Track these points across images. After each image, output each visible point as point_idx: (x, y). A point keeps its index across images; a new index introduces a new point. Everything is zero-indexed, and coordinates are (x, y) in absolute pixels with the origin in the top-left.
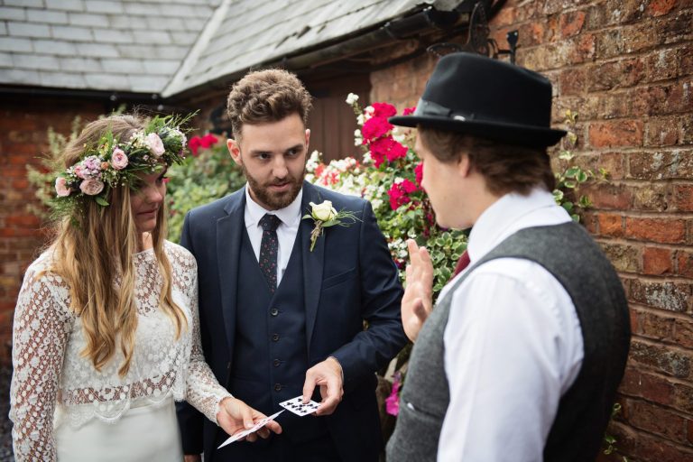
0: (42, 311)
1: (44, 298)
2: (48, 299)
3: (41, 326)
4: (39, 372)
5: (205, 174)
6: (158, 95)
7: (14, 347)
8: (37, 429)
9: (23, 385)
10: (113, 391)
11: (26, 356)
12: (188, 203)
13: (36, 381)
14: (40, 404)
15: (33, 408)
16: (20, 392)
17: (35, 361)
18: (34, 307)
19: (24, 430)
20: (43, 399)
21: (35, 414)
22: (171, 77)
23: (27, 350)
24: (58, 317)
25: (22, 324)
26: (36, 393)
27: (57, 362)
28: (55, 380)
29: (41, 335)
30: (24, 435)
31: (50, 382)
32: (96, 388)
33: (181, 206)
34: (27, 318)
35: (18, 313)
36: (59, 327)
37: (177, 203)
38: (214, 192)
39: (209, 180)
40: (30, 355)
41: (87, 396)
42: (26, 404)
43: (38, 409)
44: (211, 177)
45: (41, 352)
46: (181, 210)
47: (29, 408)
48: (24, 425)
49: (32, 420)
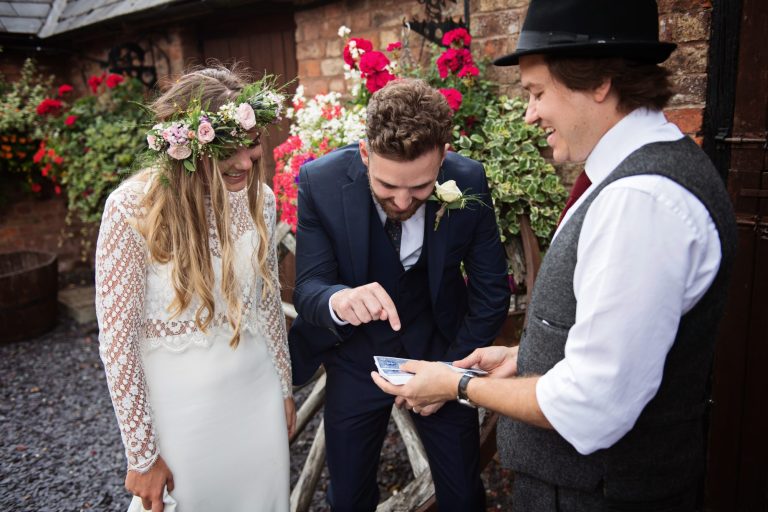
0: (123, 241)
1: (124, 230)
2: (128, 230)
3: (123, 256)
4: (124, 299)
5: (110, 112)
6: (35, 36)
7: (97, 274)
8: (124, 353)
9: (108, 311)
10: (179, 325)
11: (110, 283)
12: (101, 139)
13: (121, 308)
14: (126, 330)
15: (119, 334)
16: (106, 318)
17: (119, 289)
18: (115, 237)
19: (113, 355)
20: (128, 325)
21: (121, 340)
22: (43, 19)
23: (111, 277)
24: (138, 249)
25: (105, 252)
26: (121, 319)
27: (140, 291)
28: (139, 308)
29: (123, 264)
30: (112, 359)
31: (135, 311)
32: (164, 321)
33: (95, 143)
34: (109, 247)
35: (100, 241)
36: (140, 257)
37: (90, 140)
38: (125, 129)
39: (115, 117)
40: (113, 282)
41: (155, 326)
42: (112, 330)
43: (124, 334)
44: (115, 114)
45: (124, 281)
46: (96, 147)
47: (115, 334)
48: (112, 350)
49: (119, 345)
